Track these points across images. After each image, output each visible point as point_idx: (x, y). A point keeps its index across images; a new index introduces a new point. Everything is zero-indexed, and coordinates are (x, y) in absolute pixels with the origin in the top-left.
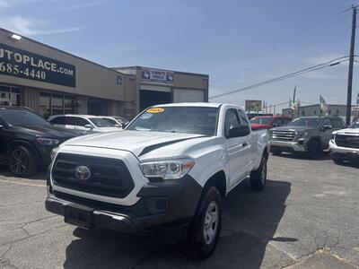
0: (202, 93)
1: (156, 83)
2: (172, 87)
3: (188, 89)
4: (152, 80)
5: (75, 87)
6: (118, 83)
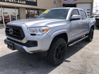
0: (91, 4)
1: (69, 2)
2: (76, 3)
3: (84, 3)
4: (68, 1)
5: (37, 6)
6: (54, 3)
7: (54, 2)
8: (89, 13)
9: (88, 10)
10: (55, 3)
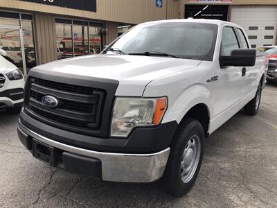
1: (206, 2)
5: (96, 11)
6: (157, 5)
7: (157, 1)
8: (271, 37)
9: (267, 28)
10: (159, 3)
